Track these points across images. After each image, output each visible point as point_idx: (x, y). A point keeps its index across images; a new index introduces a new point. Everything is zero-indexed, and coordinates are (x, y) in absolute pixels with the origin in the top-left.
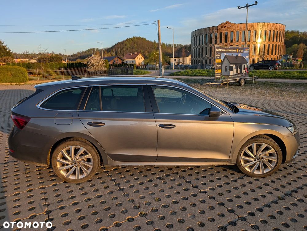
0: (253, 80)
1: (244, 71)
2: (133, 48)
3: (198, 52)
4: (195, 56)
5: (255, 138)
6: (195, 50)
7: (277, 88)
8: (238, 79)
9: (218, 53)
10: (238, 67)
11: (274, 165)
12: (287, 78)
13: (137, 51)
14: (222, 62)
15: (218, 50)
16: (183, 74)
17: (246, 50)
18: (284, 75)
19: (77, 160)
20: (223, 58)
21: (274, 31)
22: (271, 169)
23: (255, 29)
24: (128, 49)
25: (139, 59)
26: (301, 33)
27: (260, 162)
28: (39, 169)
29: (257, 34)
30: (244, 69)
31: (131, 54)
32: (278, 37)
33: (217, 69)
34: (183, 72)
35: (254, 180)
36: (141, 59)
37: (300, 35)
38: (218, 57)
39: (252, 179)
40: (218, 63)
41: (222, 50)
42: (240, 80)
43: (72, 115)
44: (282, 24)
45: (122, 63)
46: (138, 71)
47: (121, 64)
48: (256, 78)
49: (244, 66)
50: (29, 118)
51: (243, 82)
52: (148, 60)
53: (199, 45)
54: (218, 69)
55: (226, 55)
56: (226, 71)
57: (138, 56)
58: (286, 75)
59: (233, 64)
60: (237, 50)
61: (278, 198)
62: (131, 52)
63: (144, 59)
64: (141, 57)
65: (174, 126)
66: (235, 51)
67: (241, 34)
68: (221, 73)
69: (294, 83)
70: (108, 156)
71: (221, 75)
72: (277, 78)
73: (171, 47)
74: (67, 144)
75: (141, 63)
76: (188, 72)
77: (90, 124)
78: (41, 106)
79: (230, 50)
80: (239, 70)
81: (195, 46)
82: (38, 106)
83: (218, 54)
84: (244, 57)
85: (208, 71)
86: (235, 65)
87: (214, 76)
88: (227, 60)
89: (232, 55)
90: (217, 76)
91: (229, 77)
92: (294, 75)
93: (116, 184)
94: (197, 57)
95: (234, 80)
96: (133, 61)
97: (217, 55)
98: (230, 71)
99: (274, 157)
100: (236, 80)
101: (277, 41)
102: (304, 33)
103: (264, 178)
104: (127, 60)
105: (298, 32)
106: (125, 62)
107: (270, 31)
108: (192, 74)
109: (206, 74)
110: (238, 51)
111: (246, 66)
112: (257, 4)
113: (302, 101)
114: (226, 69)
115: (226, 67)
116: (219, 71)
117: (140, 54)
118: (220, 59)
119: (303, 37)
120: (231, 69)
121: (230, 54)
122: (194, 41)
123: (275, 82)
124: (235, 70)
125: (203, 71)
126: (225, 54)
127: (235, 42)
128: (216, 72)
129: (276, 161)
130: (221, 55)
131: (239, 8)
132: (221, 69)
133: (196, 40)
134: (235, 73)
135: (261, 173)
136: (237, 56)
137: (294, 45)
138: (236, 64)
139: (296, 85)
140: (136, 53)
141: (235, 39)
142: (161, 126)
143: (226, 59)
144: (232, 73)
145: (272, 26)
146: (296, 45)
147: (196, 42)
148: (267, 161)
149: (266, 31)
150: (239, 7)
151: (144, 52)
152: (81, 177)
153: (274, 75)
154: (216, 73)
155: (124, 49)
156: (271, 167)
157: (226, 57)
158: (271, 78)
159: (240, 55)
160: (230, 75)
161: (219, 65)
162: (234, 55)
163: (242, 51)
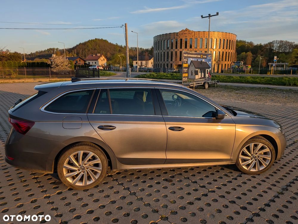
0: (215, 84)
1: (207, 75)
2: (95, 49)
3: (160, 56)
4: (158, 60)
5: (253, 139)
6: (158, 54)
7: (237, 92)
8: (203, 83)
9: (185, 57)
10: (203, 71)
11: (268, 163)
12: (243, 83)
13: (99, 53)
14: (189, 66)
15: (185, 55)
16: (149, 77)
17: (209, 56)
18: (239, 80)
19: (85, 165)
20: (189, 62)
21: (227, 40)
22: (265, 166)
23: (211, 37)
24: (90, 50)
25: (102, 60)
26: (248, 42)
27: (256, 160)
28: (36, 177)
29: (213, 42)
30: (207, 74)
31: (94, 55)
32: (231, 46)
33: (184, 73)
34: (149, 75)
35: (251, 177)
36: (104, 60)
37: (247, 44)
38: (185, 62)
39: (249, 177)
40: (185, 68)
41: (189, 55)
42: (204, 83)
43: (81, 118)
44: (234, 34)
45: (85, 64)
46: (103, 73)
47: (83, 65)
48: (218, 82)
49: (207, 70)
50: (33, 123)
51: (207, 86)
52: (110, 62)
53: (161, 49)
54: (186, 73)
55: (192, 60)
56: (192, 75)
57: (101, 58)
58: (242, 80)
59: (198, 68)
60: (202, 56)
61: (278, 193)
62: (93, 53)
63: (107, 60)
64: (104, 59)
65: (183, 129)
66: (200, 56)
67: (199, 41)
68: (188, 77)
69: (250, 87)
70: (117, 161)
71: (188, 78)
72: (235, 82)
73: (132, 50)
74: (75, 150)
75: (104, 64)
76: (153, 75)
77: (101, 128)
78: (45, 109)
79: (196, 56)
80: (203, 74)
81: (158, 50)
82: (43, 109)
83: (185, 59)
84: (207, 63)
85: (172, 75)
86: (199, 70)
87: (181, 79)
88: (193, 65)
89: (197, 60)
90: (184, 79)
91: (195, 80)
92: (248, 80)
93: (124, 188)
94: (159, 61)
95: (199, 83)
96: (95, 62)
97: (184, 60)
98: (195, 75)
99: (268, 155)
100: (201, 83)
101: (229, 49)
102: (250, 42)
103: (259, 175)
104: (89, 61)
105: (245, 42)
106: (88, 63)
107: (224, 40)
108: (157, 77)
109: (170, 77)
110: (203, 57)
111: (209, 71)
112: (218, 15)
113: (262, 103)
114: (192, 73)
115: (192, 71)
116: (186, 75)
117: (102, 56)
118: (187, 63)
119: (249, 46)
120: (196, 73)
121: (196, 60)
122: (156, 45)
123: (234, 86)
124: (200, 74)
125: (168, 74)
126: (192, 59)
127: (194, 48)
128: (183, 76)
129: (270, 159)
130: (188, 60)
131: (202, 18)
132: (188, 73)
133: (158, 45)
134: (200, 77)
135: (257, 170)
136: (202, 61)
137: (242, 53)
138: (201, 69)
139: (252, 89)
140: (99, 55)
141: (194, 45)
142: (171, 129)
143: (192, 64)
144: (197, 77)
145: (226, 35)
146: (244, 53)
147: (158, 47)
148: (262, 159)
149: (220, 39)
150: (202, 16)
151: (106, 54)
152: (89, 183)
153: (232, 80)
155: (86, 50)
156: (266, 165)
157: (192, 61)
158: (229, 82)
159: (203, 60)
160: (195, 79)
161: (186, 69)
162: (199, 60)
163: (205, 57)
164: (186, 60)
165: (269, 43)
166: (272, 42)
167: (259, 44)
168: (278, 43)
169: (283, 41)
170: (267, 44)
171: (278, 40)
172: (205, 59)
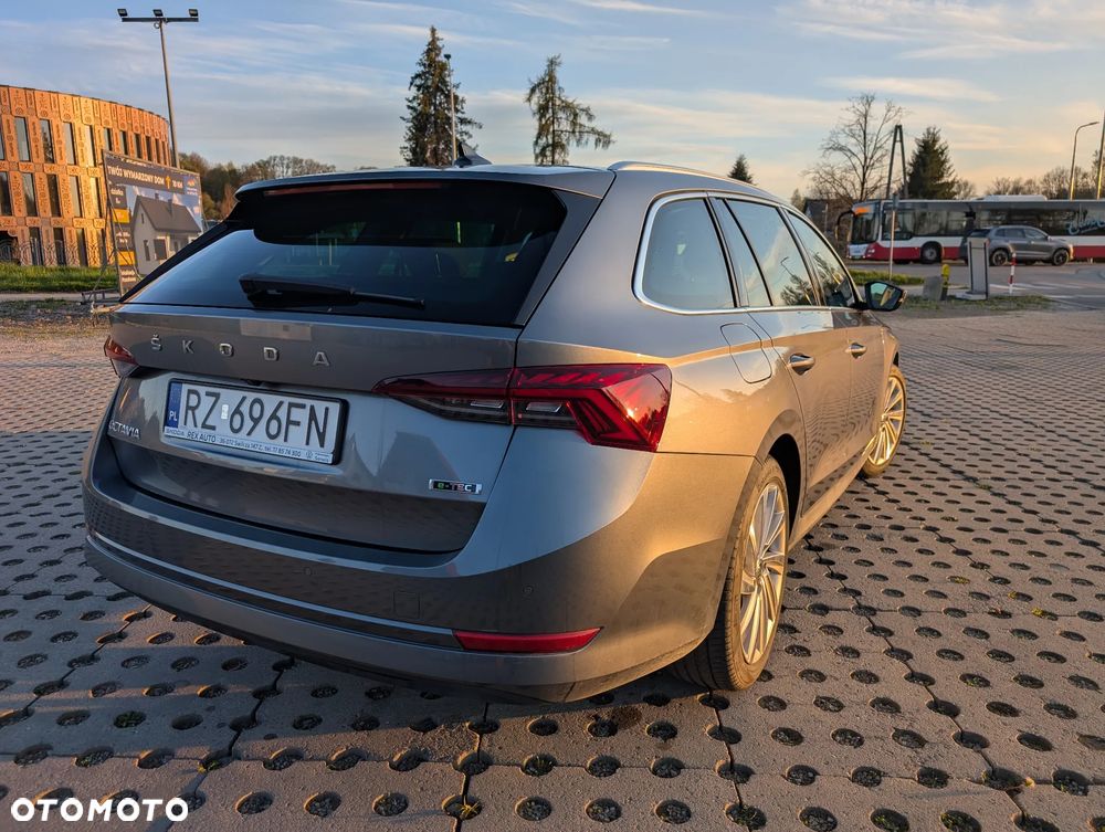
9: (115, 181)
14: (133, 219)
15: (114, 171)
17: (189, 183)
20: (131, 204)
21: (137, 136)
29: (77, 137)
33: (120, 249)
38: (118, 202)
40: (121, 226)
41: (127, 173)
54: (125, 250)
55: (138, 194)
56: (148, 258)
59: (165, 231)
60: (168, 179)
66: (162, 181)
68: (133, 267)
71: (137, 272)
79: (149, 178)
83: (113, 186)
84: (189, 209)
86: (168, 238)
88: (145, 216)
89: (156, 195)
90: (126, 277)
97: (114, 192)
98: (158, 258)
102: (192, 158)
110: (171, 184)
112: (196, 20)
114: (147, 248)
115: (146, 242)
116: (130, 258)
118: (125, 208)
120: (161, 251)
121: (151, 194)
126: (137, 191)
128: (121, 262)
130: (125, 194)
131: (124, 20)
132: (133, 249)
136: (170, 201)
138: (171, 234)
143: (141, 211)
150: (123, 14)
154: (121, 266)
157: (139, 199)
159: (176, 199)
161: (126, 234)
162: (161, 198)
163: (180, 185)
164: (119, 193)
165: (258, 164)
166: (268, 162)
167: (224, 164)
168: (288, 167)
169: (301, 161)
170: (253, 167)
171: (286, 156)
172: (179, 195)
